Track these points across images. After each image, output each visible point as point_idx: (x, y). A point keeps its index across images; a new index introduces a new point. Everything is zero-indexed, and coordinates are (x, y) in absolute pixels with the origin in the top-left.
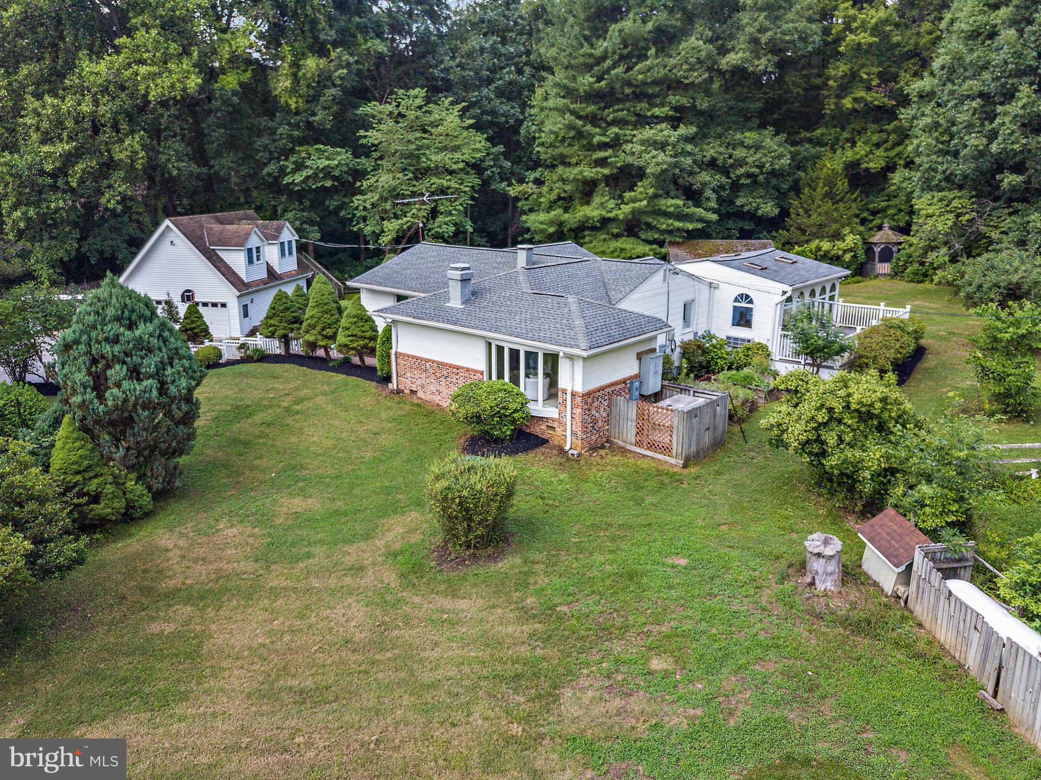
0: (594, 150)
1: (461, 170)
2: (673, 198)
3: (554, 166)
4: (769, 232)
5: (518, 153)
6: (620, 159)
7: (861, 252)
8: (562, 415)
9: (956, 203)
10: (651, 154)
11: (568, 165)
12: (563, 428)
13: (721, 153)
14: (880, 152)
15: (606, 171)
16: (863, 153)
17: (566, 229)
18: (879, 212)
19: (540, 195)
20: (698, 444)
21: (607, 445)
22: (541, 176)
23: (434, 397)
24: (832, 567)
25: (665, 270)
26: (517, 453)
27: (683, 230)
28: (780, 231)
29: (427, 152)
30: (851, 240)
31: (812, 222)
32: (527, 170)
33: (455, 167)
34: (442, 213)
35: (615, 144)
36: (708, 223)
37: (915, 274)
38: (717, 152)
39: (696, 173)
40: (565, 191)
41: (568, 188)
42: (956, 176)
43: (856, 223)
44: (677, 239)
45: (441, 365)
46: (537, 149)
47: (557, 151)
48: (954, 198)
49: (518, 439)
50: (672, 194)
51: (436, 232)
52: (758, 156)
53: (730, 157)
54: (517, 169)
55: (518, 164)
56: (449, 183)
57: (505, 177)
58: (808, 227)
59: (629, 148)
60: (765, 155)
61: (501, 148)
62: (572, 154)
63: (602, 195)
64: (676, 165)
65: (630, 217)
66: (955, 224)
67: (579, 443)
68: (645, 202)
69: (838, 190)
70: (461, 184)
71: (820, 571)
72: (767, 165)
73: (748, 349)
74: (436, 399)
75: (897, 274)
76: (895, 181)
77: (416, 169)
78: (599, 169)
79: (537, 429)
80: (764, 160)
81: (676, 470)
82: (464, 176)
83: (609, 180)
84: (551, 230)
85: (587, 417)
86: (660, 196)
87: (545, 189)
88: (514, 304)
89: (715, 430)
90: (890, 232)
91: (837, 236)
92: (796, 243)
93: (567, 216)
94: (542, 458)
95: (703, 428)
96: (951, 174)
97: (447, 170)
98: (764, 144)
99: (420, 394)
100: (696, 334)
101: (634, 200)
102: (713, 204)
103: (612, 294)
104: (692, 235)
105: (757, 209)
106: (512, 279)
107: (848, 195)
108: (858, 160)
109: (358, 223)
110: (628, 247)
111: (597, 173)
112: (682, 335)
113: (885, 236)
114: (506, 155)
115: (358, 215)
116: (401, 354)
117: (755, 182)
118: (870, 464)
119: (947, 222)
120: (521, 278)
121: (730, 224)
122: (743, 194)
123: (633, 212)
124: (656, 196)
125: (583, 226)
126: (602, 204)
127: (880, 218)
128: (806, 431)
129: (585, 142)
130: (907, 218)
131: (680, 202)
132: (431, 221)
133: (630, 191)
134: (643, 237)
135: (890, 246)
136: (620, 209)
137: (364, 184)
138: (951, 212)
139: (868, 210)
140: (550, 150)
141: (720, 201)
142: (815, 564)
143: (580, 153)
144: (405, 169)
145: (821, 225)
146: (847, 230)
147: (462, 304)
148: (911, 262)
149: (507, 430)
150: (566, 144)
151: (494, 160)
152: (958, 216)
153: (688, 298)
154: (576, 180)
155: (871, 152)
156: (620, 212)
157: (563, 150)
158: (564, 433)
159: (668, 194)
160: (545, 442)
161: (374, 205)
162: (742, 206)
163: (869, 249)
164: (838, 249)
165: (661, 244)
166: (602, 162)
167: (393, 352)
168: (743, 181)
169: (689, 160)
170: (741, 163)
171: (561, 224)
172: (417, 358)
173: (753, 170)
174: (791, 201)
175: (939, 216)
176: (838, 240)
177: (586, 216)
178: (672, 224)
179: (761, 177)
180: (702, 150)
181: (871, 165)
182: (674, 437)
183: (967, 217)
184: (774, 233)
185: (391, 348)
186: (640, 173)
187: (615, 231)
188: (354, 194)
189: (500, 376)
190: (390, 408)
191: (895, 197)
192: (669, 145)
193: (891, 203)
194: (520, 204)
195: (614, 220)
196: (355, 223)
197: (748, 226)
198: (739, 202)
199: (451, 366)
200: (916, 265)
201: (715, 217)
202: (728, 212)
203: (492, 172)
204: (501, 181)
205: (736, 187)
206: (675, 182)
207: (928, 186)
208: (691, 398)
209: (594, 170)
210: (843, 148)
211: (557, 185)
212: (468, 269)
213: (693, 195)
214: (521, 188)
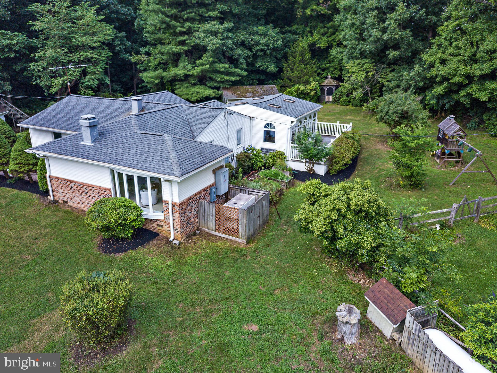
0: (178, 36)
1: (99, 47)
2: (223, 63)
3: (156, 45)
4: (273, 80)
5: (135, 37)
6: (192, 41)
7: (318, 91)
8: (167, 218)
9: (366, 66)
10: (209, 39)
11: (163, 44)
12: (168, 226)
13: (247, 38)
14: (325, 38)
15: (185, 48)
16: (317, 38)
17: (165, 81)
18: (325, 69)
19: (149, 61)
20: (254, 228)
21: (198, 232)
22: (149, 50)
23: (79, 205)
24: (355, 330)
25: (225, 112)
26: (137, 247)
27: (229, 81)
28: (279, 80)
29: (76, 36)
30: (314, 84)
31: (295, 75)
32: (141, 47)
33: (94, 45)
34: (89, 73)
35: (189, 32)
36: (242, 76)
37: (345, 101)
38: (244, 37)
39: (234, 49)
40: (163, 60)
41: (164, 57)
42: (366, 51)
43: (316, 76)
44: (227, 86)
45: (82, 185)
46: (145, 35)
47: (156, 36)
48: (365, 63)
49: (138, 235)
50: (222, 61)
51: (87, 85)
52: (266, 40)
53: (252, 40)
54: (135, 46)
55: (136, 43)
56: (92, 55)
57: (127, 51)
58: (293, 77)
59: (197, 35)
60: (269, 39)
61: (124, 34)
62: (165, 38)
63: (184, 62)
64: (223, 45)
65: (200, 74)
66: (366, 77)
67: (179, 235)
68: (208, 66)
69: (306, 58)
70: (100, 56)
71: (348, 332)
72: (271, 45)
73: (274, 156)
74: (81, 206)
75: (335, 101)
76: (333, 54)
77: (70, 46)
78: (181, 47)
79: (151, 226)
80: (269, 42)
81: (242, 247)
82: (102, 51)
83: (187, 53)
84: (157, 81)
85: (183, 218)
86: (216, 62)
87: (151, 58)
88: (128, 142)
89: (263, 216)
90: (331, 80)
91: (307, 83)
92: (287, 86)
93: (165, 74)
94: (155, 248)
95: (256, 216)
96: (363, 51)
97: (90, 47)
98: (268, 33)
99: (70, 203)
100: (244, 148)
101: (202, 65)
102: (245, 67)
103: (194, 129)
104: (235, 84)
105: (267, 68)
106: (127, 123)
107: (311, 61)
108: (315, 42)
109: (36, 80)
110: (201, 91)
111: (180, 49)
112: (237, 150)
113: (329, 82)
114: (128, 38)
115: (35, 74)
116: (54, 177)
117: (265, 53)
118: (365, 245)
119: (362, 76)
120: (133, 122)
121: (253, 76)
122: (259, 60)
123: (202, 71)
124: (214, 62)
125: (175, 79)
126: (184, 67)
127: (326, 72)
128: (324, 225)
129: (172, 31)
130: (339, 73)
131: (227, 66)
132: (83, 78)
133: (199, 60)
134: (208, 85)
135: (332, 87)
136: (195, 70)
137: (37, 55)
138: (364, 70)
139: (320, 68)
140: (152, 36)
141: (248, 64)
142: (344, 328)
143: (170, 37)
144: (63, 46)
145: (299, 77)
146: (311, 79)
147: (92, 143)
148: (342, 95)
149: (129, 233)
150: (161, 32)
151: (120, 41)
152: (367, 72)
153: (238, 127)
154: (168, 53)
155: (320, 38)
156: (194, 71)
157: (160, 35)
158: (169, 229)
159: (220, 61)
160: (157, 234)
161: (44, 69)
162: (259, 67)
163: (322, 88)
164: (308, 89)
165: (218, 89)
166: (183, 43)
167: (47, 176)
168: (259, 53)
169: (230, 42)
170: (258, 43)
171: (162, 78)
172: (65, 180)
173: (264, 47)
174: (284, 64)
175: (358, 73)
176: (308, 84)
177: (176, 74)
178: (224, 78)
179: (268, 51)
180: (237, 36)
181: (321, 45)
182: (240, 226)
183: (372, 73)
184: (275, 81)
185: (46, 173)
186: (204, 49)
187: (193, 82)
188: (31, 62)
189: (123, 194)
190: (48, 216)
191: (333, 62)
192: (219, 33)
193: (331, 65)
194: (138, 66)
195: (192, 76)
196: (34, 79)
197: (262, 77)
198: (257, 65)
199: (88, 185)
200: (345, 97)
201: (245, 73)
202: (252, 70)
203: (120, 48)
204: (126, 54)
205: (255, 56)
206: (223, 54)
207: (351, 57)
208: (247, 196)
209: (178, 47)
210: (307, 36)
211: (158, 56)
212: (94, 118)
213: (233, 61)
214: (138, 58)
